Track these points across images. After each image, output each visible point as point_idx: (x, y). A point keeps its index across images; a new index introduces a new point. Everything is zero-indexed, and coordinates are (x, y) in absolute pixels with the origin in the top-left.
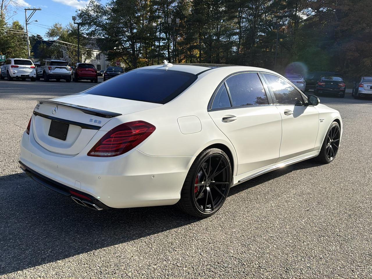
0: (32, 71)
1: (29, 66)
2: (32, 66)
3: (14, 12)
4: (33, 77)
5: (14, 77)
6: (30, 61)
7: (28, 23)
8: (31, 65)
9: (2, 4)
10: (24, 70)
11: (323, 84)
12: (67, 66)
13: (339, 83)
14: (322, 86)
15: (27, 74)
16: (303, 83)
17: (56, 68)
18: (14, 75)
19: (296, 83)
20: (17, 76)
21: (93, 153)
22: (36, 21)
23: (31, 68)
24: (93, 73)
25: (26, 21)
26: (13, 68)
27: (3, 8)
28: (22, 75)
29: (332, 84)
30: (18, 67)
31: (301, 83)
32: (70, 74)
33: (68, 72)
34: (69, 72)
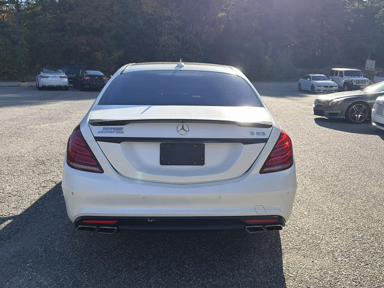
11: (88, 78)
13: (102, 77)
14: (87, 80)
16: (66, 78)
19: (60, 78)
21: (267, 169)
29: (97, 78)
31: (64, 78)
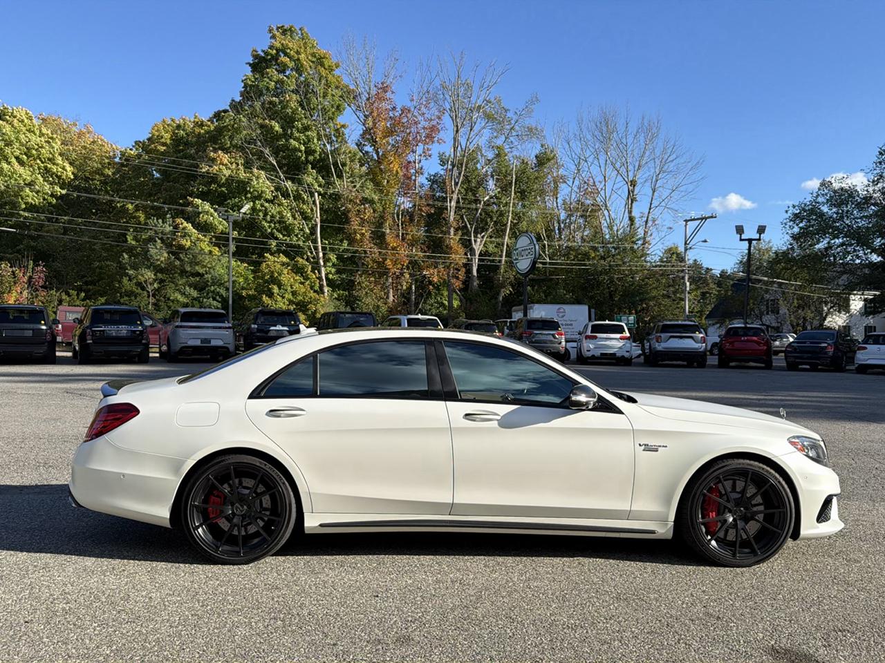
0: (621, 344)
1: (618, 336)
2: (624, 335)
3: (668, 228)
4: (623, 356)
5: (588, 358)
6: (622, 326)
7: (689, 246)
8: (622, 333)
9: (648, 217)
10: (608, 343)
12: (695, 333)
15: (611, 351)
17: (671, 339)
18: (588, 353)
20: (593, 356)
22: (705, 241)
23: (621, 338)
24: (761, 348)
25: (686, 244)
26: (588, 340)
27: (650, 223)
28: (601, 354)
30: (596, 337)
32: (702, 349)
33: (697, 346)
34: (700, 345)
